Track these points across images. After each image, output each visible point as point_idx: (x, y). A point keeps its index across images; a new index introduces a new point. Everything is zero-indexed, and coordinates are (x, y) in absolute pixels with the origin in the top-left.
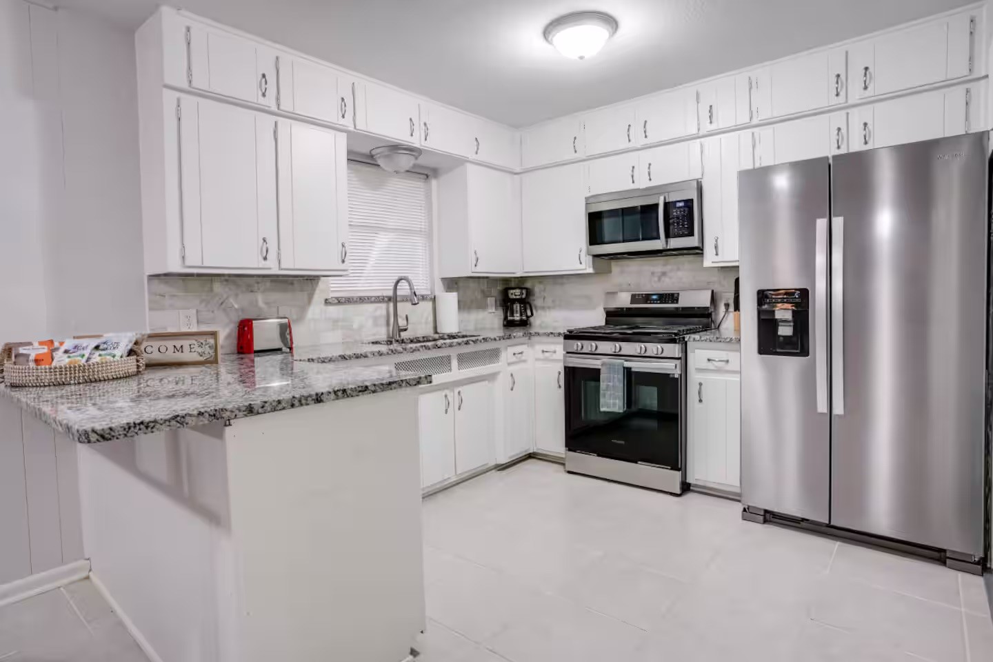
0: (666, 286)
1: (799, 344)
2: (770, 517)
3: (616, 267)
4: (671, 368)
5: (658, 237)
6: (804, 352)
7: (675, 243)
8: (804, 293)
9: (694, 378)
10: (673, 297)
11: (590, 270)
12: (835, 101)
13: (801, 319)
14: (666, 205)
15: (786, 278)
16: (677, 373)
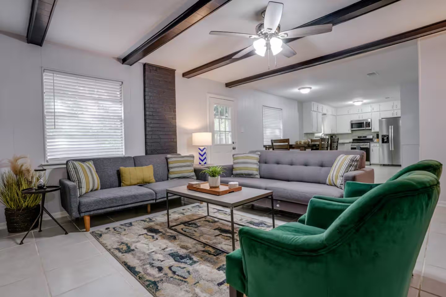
0: (364, 135)
1: (388, 142)
2: (384, 165)
3: (354, 132)
4: (367, 146)
5: (364, 127)
6: (388, 143)
7: (367, 128)
8: (388, 136)
9: (371, 148)
10: (366, 137)
11: (351, 132)
12: (391, 109)
13: (388, 138)
14: (366, 123)
15: (385, 133)
16: (369, 147)
